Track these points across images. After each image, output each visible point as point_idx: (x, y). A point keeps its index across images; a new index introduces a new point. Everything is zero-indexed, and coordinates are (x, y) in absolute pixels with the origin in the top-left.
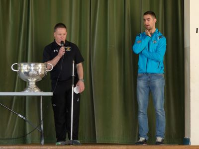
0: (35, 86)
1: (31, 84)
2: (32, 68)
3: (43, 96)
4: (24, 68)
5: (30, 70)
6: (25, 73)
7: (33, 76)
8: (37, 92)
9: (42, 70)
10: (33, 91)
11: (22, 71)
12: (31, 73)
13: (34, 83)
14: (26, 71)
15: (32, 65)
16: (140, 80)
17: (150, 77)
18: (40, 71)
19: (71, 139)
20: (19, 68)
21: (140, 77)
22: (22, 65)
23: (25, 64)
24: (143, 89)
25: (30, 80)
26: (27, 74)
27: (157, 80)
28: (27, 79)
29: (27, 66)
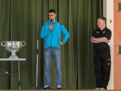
0: (15, 55)
1: (13, 53)
2: (14, 44)
3: (20, 61)
4: (9, 44)
5: (13, 45)
6: (9, 47)
7: (14, 49)
8: (16, 59)
9: (19, 45)
10: (14, 58)
11: (8, 46)
12: (13, 47)
13: (15, 53)
14: (10, 46)
15: (14, 42)
16: (47, 51)
17: (52, 50)
18: (18, 46)
19: (37, 86)
20: (6, 44)
21: (46, 49)
22: (8, 42)
23: (9, 42)
24: (48, 56)
25: (12, 51)
26: (11, 48)
27: (57, 51)
28: (10, 51)
29: (10, 43)
